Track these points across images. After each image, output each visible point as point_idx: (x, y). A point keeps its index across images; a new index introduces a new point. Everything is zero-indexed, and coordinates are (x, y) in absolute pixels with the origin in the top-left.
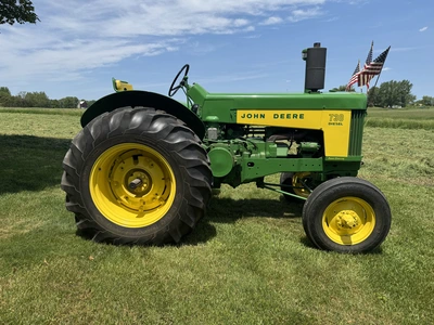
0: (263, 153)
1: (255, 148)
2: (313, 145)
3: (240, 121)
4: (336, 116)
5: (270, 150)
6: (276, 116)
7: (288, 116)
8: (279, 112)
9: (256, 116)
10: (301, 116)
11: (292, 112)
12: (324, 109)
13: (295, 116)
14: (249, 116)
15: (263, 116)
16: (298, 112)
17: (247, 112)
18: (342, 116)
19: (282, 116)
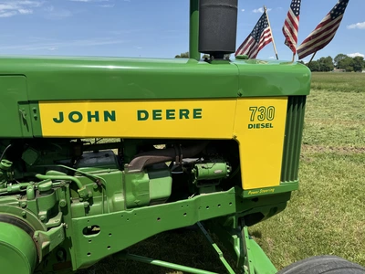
0: (119, 198)
1: (100, 187)
2: (219, 168)
3: (49, 129)
4: (262, 109)
5: (134, 189)
6: (142, 116)
7: (170, 114)
8: (150, 106)
9: (93, 117)
10: (197, 114)
11: (177, 106)
12: (240, 96)
13: (184, 113)
14: (75, 117)
15: (110, 116)
16: (191, 105)
17: (67, 108)
18: (272, 109)
19: (156, 115)
